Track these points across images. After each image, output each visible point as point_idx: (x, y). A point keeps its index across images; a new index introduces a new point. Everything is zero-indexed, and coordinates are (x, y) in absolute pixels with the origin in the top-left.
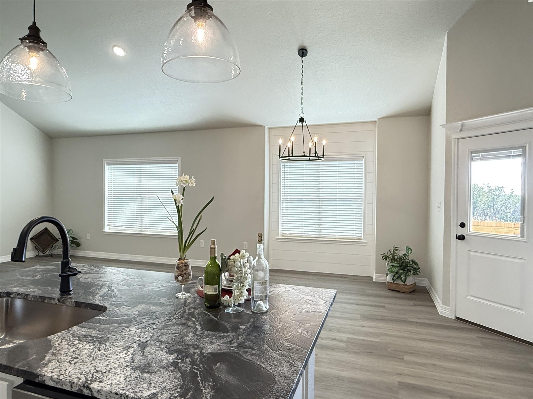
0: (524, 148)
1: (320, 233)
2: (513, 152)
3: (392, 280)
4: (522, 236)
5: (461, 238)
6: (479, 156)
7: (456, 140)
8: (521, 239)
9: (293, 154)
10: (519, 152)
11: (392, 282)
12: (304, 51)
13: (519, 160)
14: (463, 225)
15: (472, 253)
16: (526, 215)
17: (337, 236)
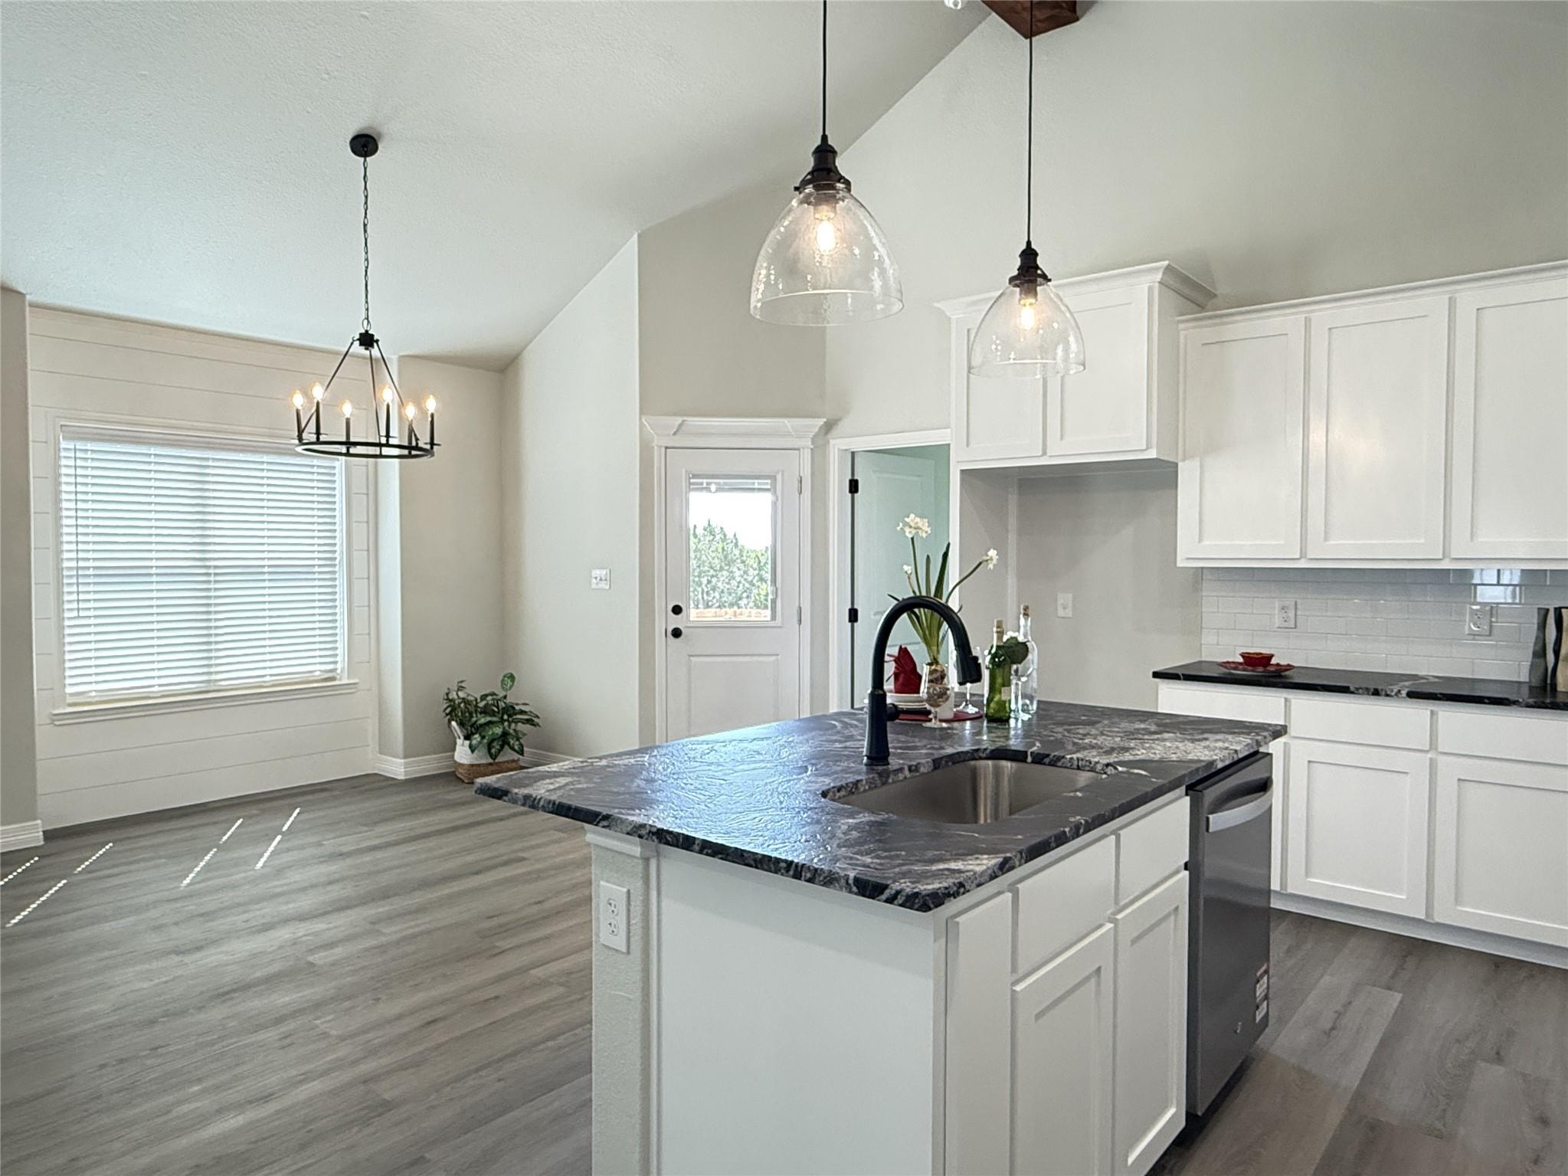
0: (773, 478)
1: (214, 677)
2: (756, 483)
3: (488, 756)
4: (774, 617)
5: (677, 633)
6: (702, 484)
7: (663, 449)
8: (773, 624)
9: (390, 439)
10: (767, 483)
11: (491, 761)
12: (371, 146)
13: (768, 497)
14: (677, 610)
15: (693, 659)
16: (779, 585)
17: (268, 678)
